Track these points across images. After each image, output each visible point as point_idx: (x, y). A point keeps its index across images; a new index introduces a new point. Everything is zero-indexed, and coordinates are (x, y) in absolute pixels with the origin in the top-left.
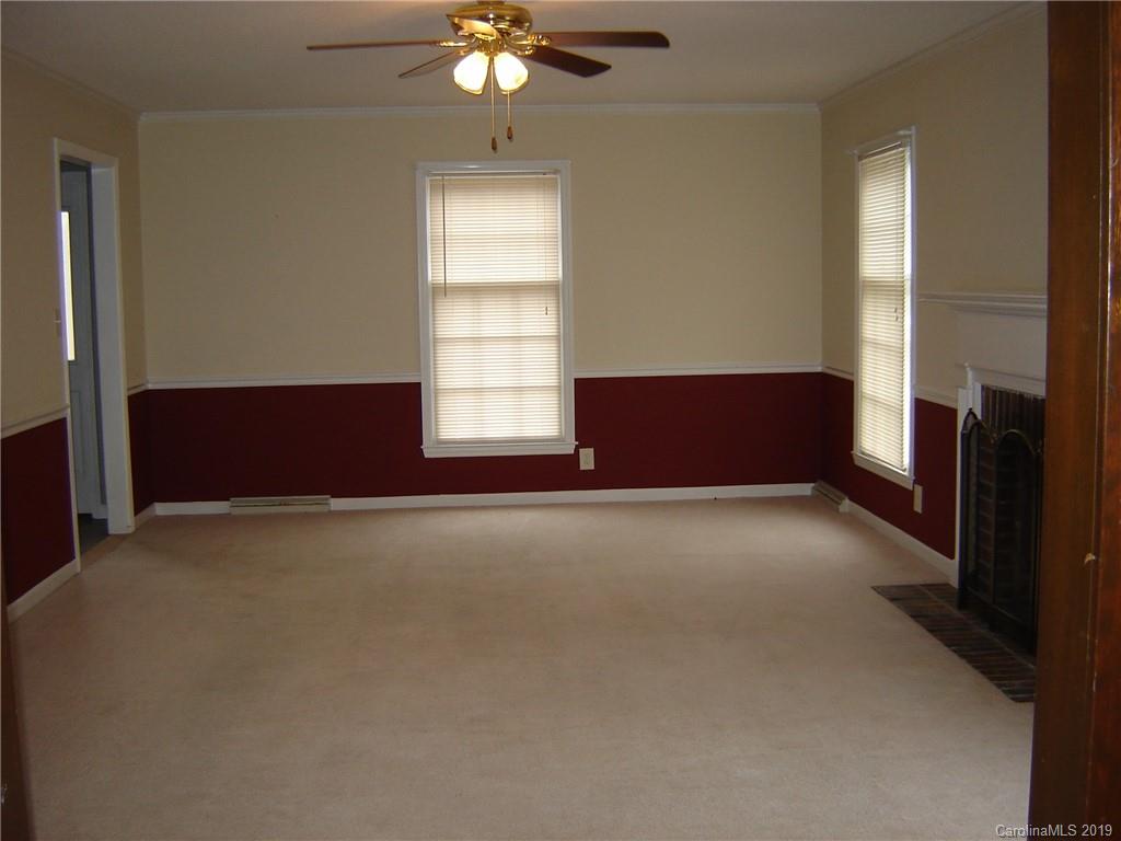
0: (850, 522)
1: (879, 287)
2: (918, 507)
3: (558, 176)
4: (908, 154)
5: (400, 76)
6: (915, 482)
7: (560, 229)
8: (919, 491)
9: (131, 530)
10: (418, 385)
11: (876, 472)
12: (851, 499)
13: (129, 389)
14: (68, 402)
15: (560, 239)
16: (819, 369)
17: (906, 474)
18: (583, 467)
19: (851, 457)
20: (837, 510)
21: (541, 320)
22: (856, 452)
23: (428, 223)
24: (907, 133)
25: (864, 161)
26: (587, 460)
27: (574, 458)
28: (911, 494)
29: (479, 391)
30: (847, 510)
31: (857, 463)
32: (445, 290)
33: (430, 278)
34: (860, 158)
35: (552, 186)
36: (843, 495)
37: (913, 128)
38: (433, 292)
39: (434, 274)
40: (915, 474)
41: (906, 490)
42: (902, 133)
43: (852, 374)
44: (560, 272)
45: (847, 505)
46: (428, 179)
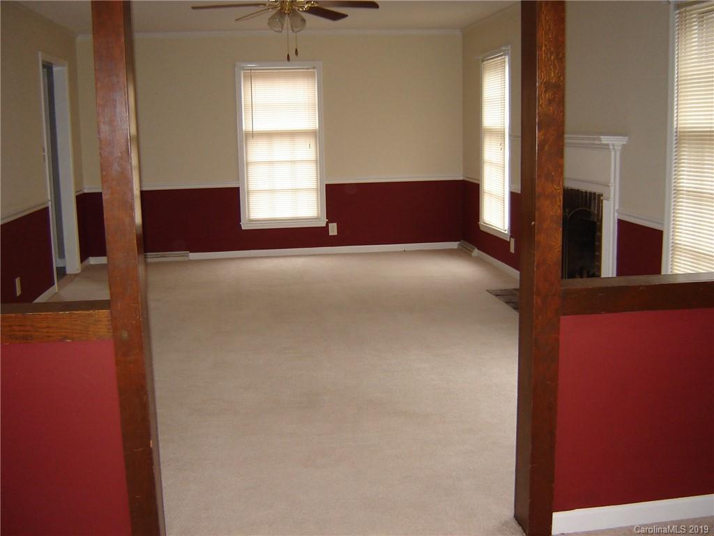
0: (478, 261)
1: (492, 132)
2: (512, 250)
3: (316, 71)
4: (507, 59)
5: (236, 20)
6: (511, 237)
7: (317, 100)
8: (513, 241)
9: (79, 271)
10: (238, 189)
11: (492, 233)
12: (478, 249)
13: (76, 192)
14: (49, 198)
15: (317, 106)
16: (461, 178)
17: (506, 232)
18: (331, 233)
19: (478, 226)
20: (471, 255)
21: (307, 151)
22: (481, 223)
23: (243, 97)
24: (506, 49)
25: (485, 63)
26: (333, 230)
27: (326, 229)
28: (509, 243)
29: (272, 191)
30: (476, 255)
31: (482, 229)
32: (253, 135)
33: (244, 128)
34: (483, 61)
35: (312, 75)
36: (474, 247)
37: (510, 46)
38: (246, 137)
39: (246, 126)
40: (511, 232)
41: (506, 241)
42: (504, 48)
43: (479, 180)
44: (317, 124)
45: (476, 252)
46: (242, 72)
